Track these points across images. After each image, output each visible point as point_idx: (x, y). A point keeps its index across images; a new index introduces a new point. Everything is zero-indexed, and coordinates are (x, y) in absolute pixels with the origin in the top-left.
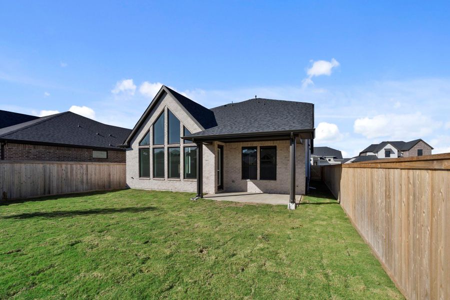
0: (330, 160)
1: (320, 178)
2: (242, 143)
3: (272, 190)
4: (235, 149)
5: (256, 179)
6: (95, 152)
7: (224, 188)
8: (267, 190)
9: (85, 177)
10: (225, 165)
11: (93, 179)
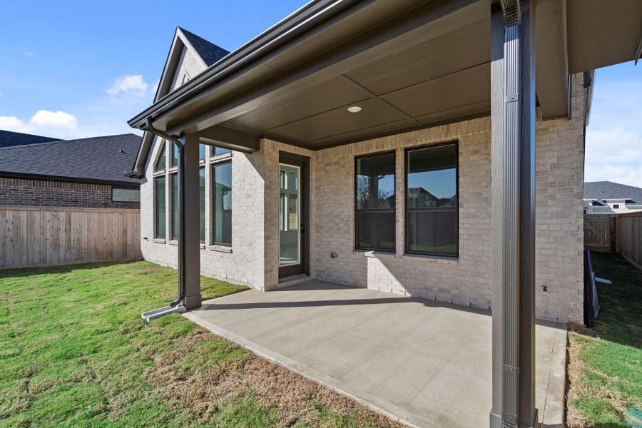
0: (616, 207)
1: (608, 245)
2: (353, 145)
3: (442, 290)
4: (337, 163)
5: (392, 250)
6: (118, 190)
7: (312, 270)
8: (426, 289)
9: (63, 236)
10: (313, 210)
11: (84, 240)
